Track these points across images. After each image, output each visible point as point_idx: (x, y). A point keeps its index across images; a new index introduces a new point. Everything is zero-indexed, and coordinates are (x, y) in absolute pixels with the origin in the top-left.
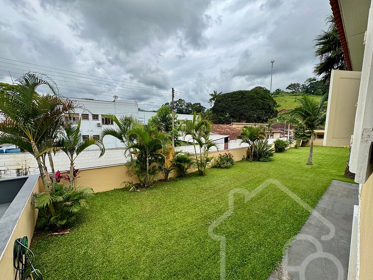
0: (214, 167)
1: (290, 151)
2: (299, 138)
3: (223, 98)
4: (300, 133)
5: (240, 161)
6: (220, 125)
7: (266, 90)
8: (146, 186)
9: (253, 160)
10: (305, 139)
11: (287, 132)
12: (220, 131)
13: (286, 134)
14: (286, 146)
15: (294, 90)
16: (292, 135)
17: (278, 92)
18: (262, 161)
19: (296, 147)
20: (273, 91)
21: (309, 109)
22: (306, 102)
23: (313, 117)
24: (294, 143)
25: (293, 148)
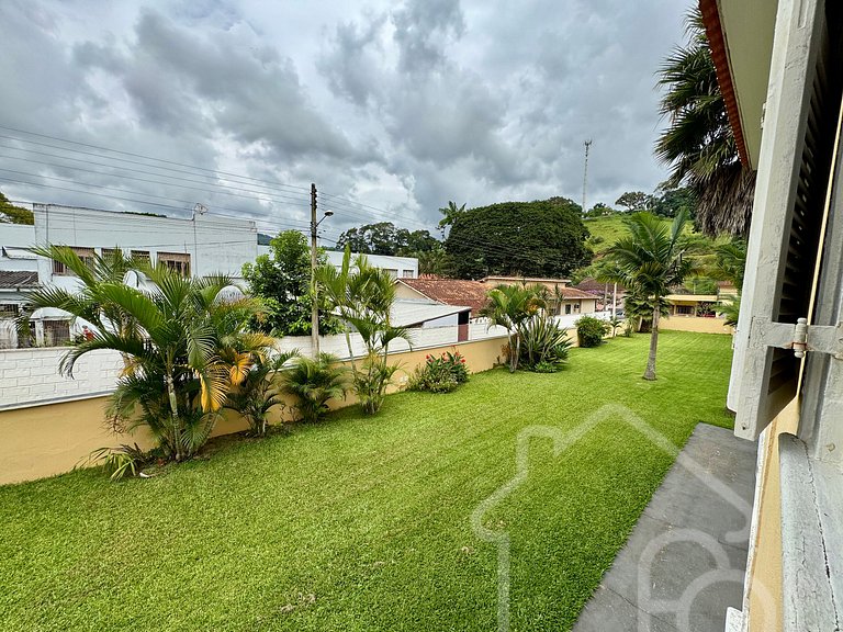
0: (413, 389)
1: (613, 342)
2: (636, 312)
3: (470, 218)
4: (637, 303)
5: (489, 370)
6: (457, 281)
7: (574, 205)
8: (177, 456)
9: (519, 368)
10: (648, 314)
11: (611, 298)
12: (453, 297)
13: (608, 302)
14: (603, 333)
15: (632, 207)
16: (621, 306)
17: (599, 210)
18: (541, 372)
19: (628, 334)
20: (588, 207)
21: (649, 244)
22: (643, 229)
23: (658, 266)
24: (624, 325)
25: (621, 336)
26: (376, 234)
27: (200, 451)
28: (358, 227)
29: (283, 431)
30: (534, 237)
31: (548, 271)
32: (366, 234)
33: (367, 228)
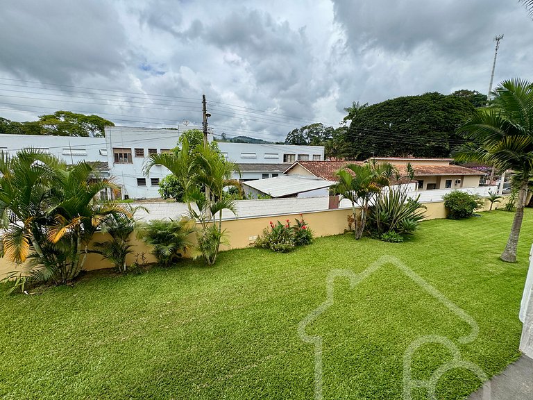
5: (336, 235)
14: (475, 207)
18: (386, 240)
19: (509, 208)
25: (502, 210)
26: (311, 132)
27: (75, 279)
28: (299, 128)
29: (139, 270)
30: (423, 123)
31: (438, 153)
32: (305, 132)
33: (305, 128)
